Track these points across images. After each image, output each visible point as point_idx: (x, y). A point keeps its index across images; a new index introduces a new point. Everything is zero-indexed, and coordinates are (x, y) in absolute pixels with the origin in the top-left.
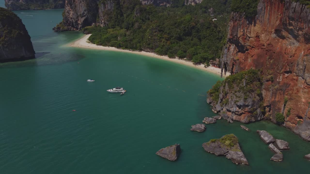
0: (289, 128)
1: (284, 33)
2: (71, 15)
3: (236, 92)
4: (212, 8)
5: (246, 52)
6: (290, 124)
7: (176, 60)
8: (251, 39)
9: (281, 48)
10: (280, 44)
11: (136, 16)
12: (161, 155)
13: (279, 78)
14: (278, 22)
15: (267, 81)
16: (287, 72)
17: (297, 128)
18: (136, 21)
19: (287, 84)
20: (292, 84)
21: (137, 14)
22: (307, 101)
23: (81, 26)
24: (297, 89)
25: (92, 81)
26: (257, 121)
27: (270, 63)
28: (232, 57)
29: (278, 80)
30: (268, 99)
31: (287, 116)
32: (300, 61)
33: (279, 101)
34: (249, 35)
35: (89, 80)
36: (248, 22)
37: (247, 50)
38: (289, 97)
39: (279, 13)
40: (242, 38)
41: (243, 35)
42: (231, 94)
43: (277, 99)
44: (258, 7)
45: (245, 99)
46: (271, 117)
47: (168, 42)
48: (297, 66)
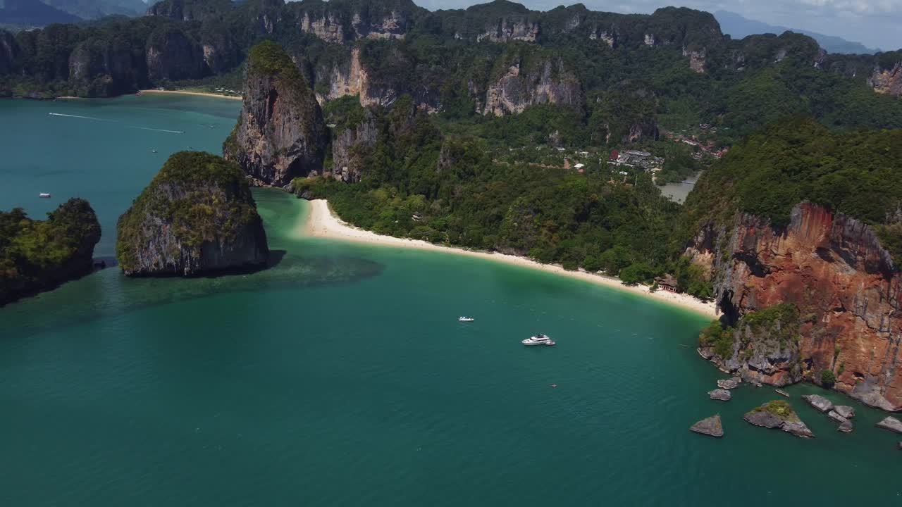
0: (843, 392)
1: (832, 254)
2: (257, 149)
3: (766, 339)
4: (557, 131)
5: (768, 275)
6: (844, 386)
7: (581, 275)
8: (778, 257)
9: (827, 274)
10: (824, 267)
11: (441, 165)
12: (700, 430)
13: (826, 317)
14: (822, 238)
15: (807, 322)
16: (838, 310)
17: (856, 391)
18: (445, 178)
19: (839, 327)
20: (847, 326)
21: (445, 160)
22: (869, 350)
23: (281, 176)
24: (854, 334)
25: (470, 319)
26: (794, 383)
27: (810, 294)
28: (741, 282)
29: (823, 321)
30: (807, 350)
31: (839, 373)
32: (859, 295)
33: (826, 353)
34: (775, 252)
35: (463, 319)
36: (774, 232)
37: (769, 272)
38: (842, 346)
39: (825, 226)
40: (764, 255)
41: (766, 250)
42: (758, 343)
43: (822, 349)
44: (792, 212)
45: (782, 350)
46: (813, 377)
47: (555, 236)
48: (855, 301)
